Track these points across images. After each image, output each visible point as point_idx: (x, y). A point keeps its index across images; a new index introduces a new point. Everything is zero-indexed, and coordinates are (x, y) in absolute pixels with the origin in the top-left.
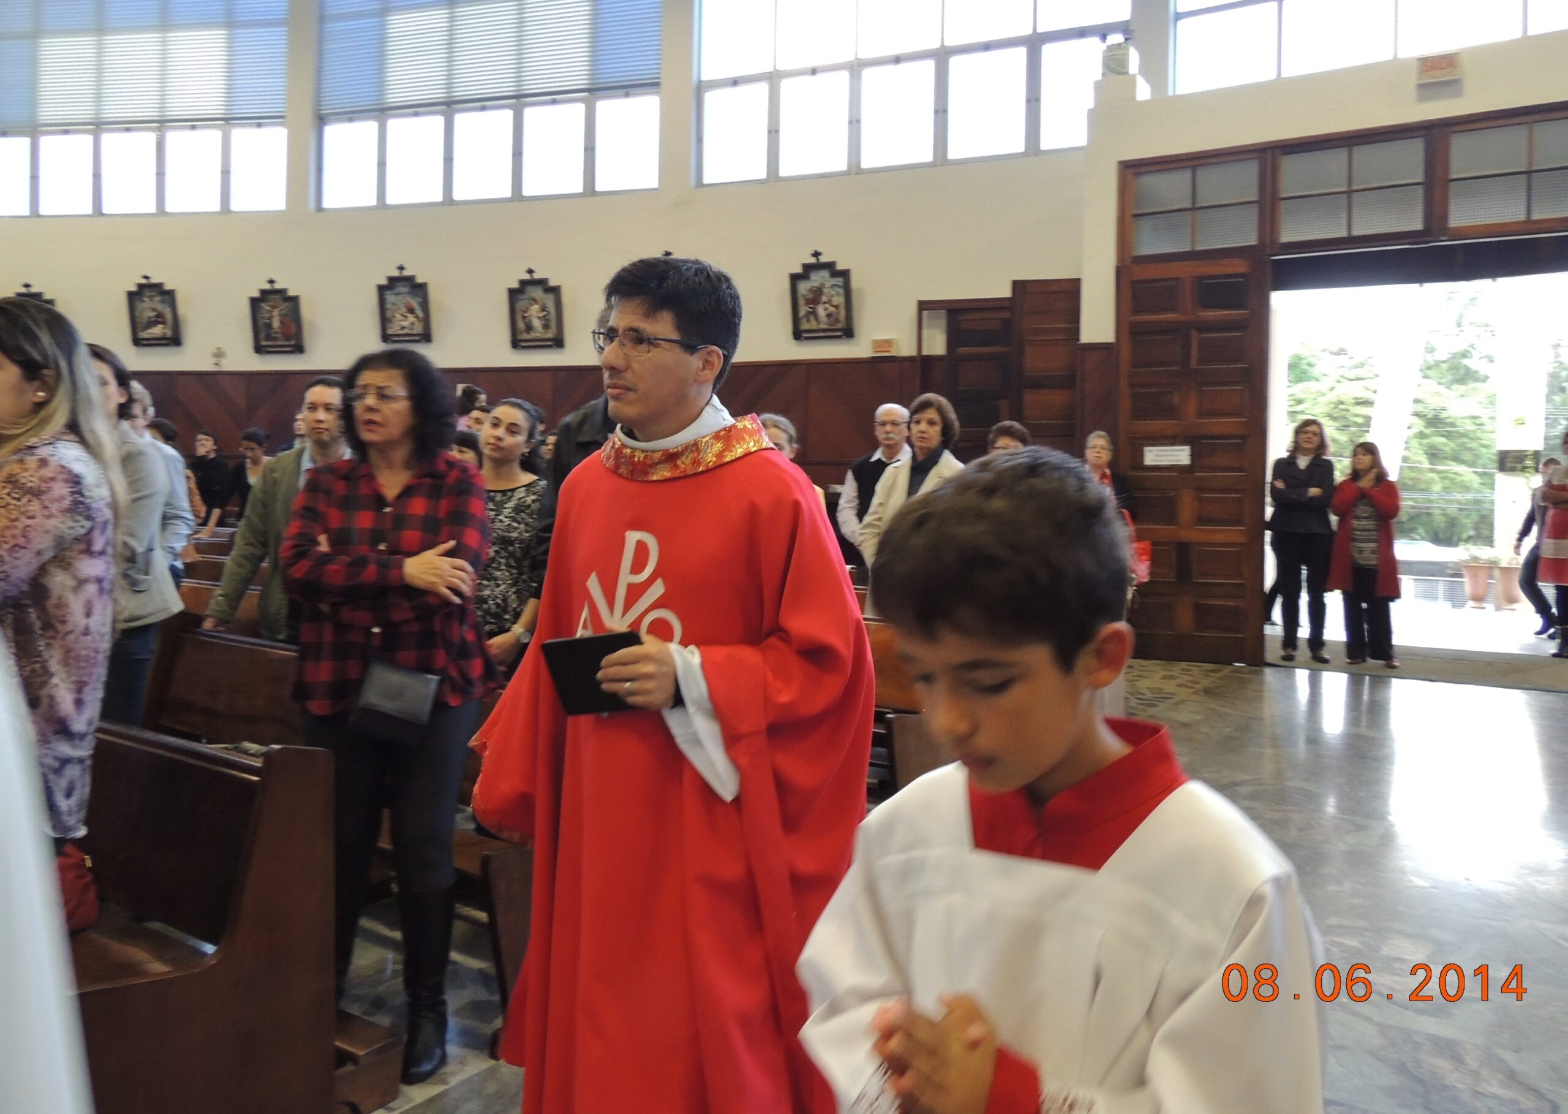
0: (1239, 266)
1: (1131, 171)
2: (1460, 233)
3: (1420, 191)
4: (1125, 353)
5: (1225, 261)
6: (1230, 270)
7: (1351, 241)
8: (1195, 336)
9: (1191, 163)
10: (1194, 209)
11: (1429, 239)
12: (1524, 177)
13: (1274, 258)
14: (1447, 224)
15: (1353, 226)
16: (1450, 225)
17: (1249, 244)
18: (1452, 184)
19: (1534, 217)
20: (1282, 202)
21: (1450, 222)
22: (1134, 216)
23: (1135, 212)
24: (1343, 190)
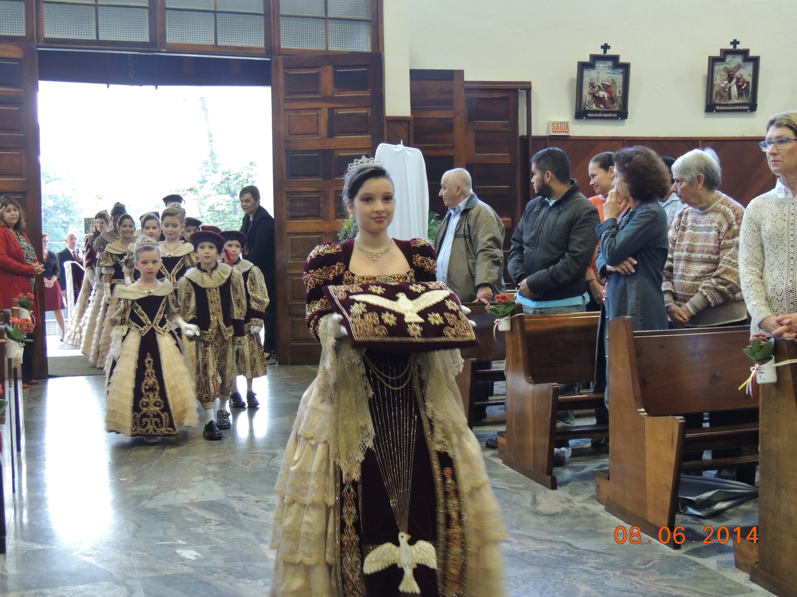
0: (14, 52)
2: (174, 48)
3: (146, 12)
7: (98, 43)
11: (153, 49)
12: (213, 14)
13: (39, 49)
14: (166, 41)
15: (100, 32)
16: (167, 41)
17: (19, 35)
18: (167, 12)
19: (219, 43)
20: (45, 4)
21: (167, 39)
24: (91, 3)
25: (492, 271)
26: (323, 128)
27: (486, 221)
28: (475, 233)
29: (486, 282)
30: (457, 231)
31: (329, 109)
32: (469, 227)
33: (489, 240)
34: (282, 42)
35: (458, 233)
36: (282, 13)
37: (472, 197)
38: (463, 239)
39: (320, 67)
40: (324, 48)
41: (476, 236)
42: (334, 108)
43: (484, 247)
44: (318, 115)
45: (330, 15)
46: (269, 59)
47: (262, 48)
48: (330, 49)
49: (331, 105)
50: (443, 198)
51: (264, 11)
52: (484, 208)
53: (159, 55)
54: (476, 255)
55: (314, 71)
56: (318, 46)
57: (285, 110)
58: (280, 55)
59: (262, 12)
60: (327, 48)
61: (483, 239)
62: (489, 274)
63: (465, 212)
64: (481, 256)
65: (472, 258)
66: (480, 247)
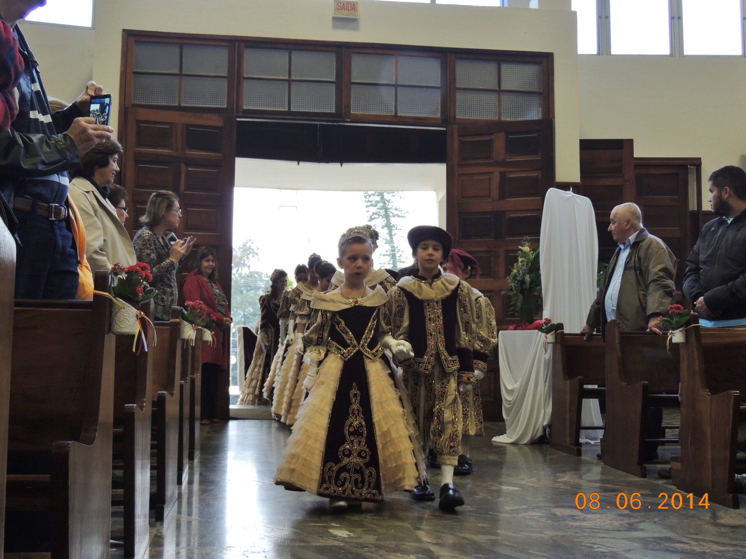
0: (216, 121)
1: (132, 38)
2: (357, 119)
3: (333, 88)
5: (205, 116)
6: (210, 123)
7: (289, 113)
9: (179, 41)
10: (180, 75)
11: (339, 119)
12: (393, 88)
13: (238, 119)
14: (350, 111)
15: (292, 104)
16: (352, 112)
17: (222, 106)
18: (353, 86)
19: (399, 115)
20: (245, 80)
21: (352, 111)
22: (135, 73)
23: (135, 70)
24: (285, 78)
25: (664, 301)
26: (495, 191)
27: (657, 252)
28: (646, 264)
29: (658, 311)
30: (627, 264)
31: (501, 173)
32: (639, 258)
33: (661, 270)
34: (457, 113)
35: (629, 265)
36: (458, 86)
37: (642, 231)
38: (633, 271)
39: (493, 134)
40: (497, 118)
41: (647, 267)
42: (505, 172)
43: (655, 278)
44: (490, 179)
45: (503, 87)
46: (445, 129)
47: (439, 118)
48: (503, 119)
49: (502, 169)
50: (613, 233)
51: (441, 85)
52: (655, 240)
53: (344, 125)
54: (647, 287)
55: (487, 138)
56: (491, 116)
57: (459, 175)
58: (455, 124)
59: (439, 85)
60: (500, 118)
61: (655, 269)
62: (661, 304)
63: (635, 245)
64: (652, 287)
65: (643, 290)
66: (651, 277)
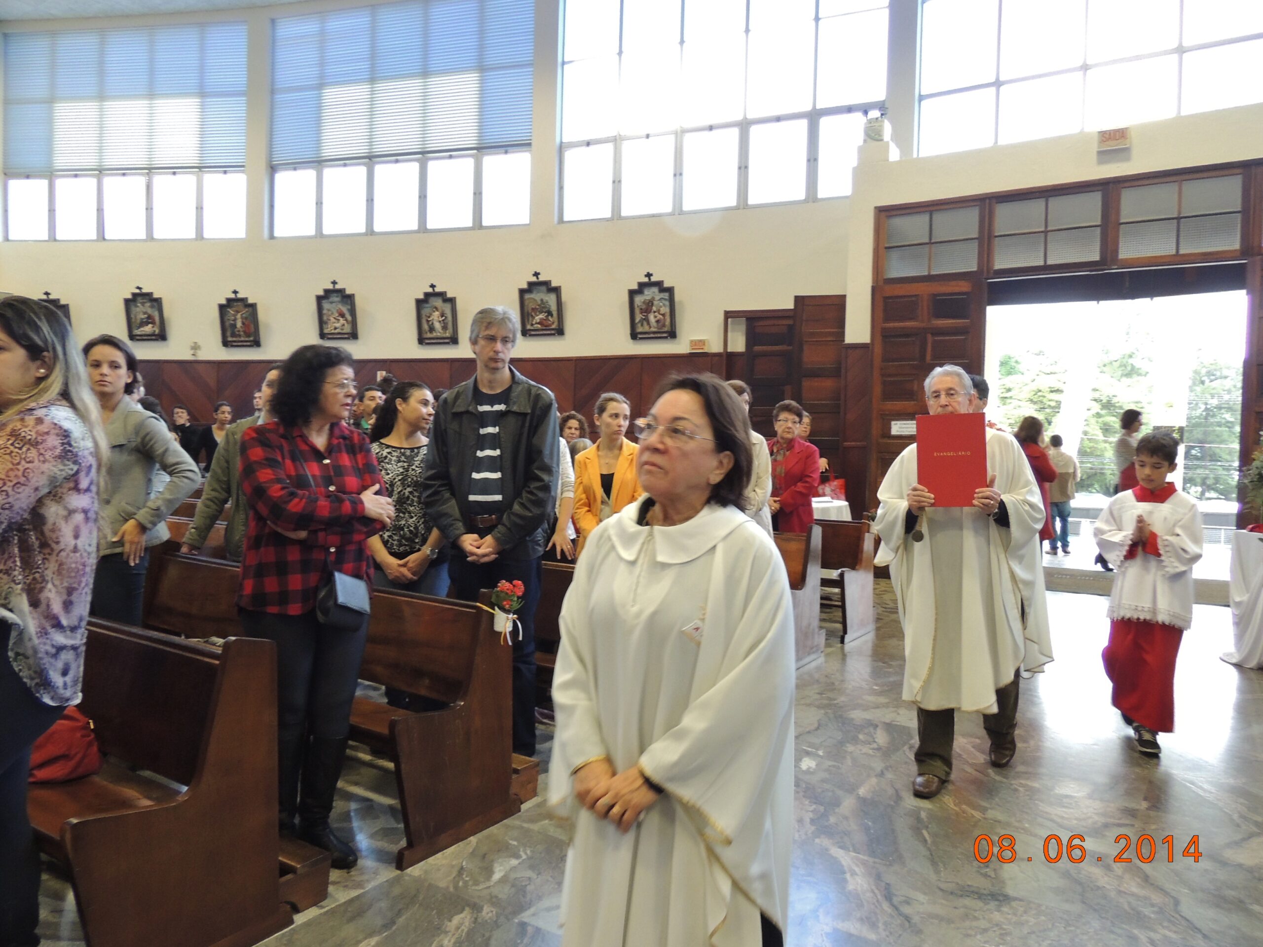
0: (964, 287)
1: (883, 214)
2: (1126, 263)
3: (1098, 230)
4: (878, 350)
5: (953, 283)
6: (957, 290)
7: (1045, 268)
8: (930, 338)
9: (927, 209)
10: (930, 243)
11: (1104, 267)
12: (1175, 221)
13: (987, 281)
14: (1118, 257)
15: (1048, 257)
17: (971, 270)
18: (1121, 226)
19: (1181, 252)
20: (996, 238)
21: (1120, 255)
22: (886, 248)
23: (887, 245)
24: (1041, 230)
46: (1245, 261)
47: (1237, 249)
51: (1242, 208)
53: (1110, 273)
59: (1239, 209)
